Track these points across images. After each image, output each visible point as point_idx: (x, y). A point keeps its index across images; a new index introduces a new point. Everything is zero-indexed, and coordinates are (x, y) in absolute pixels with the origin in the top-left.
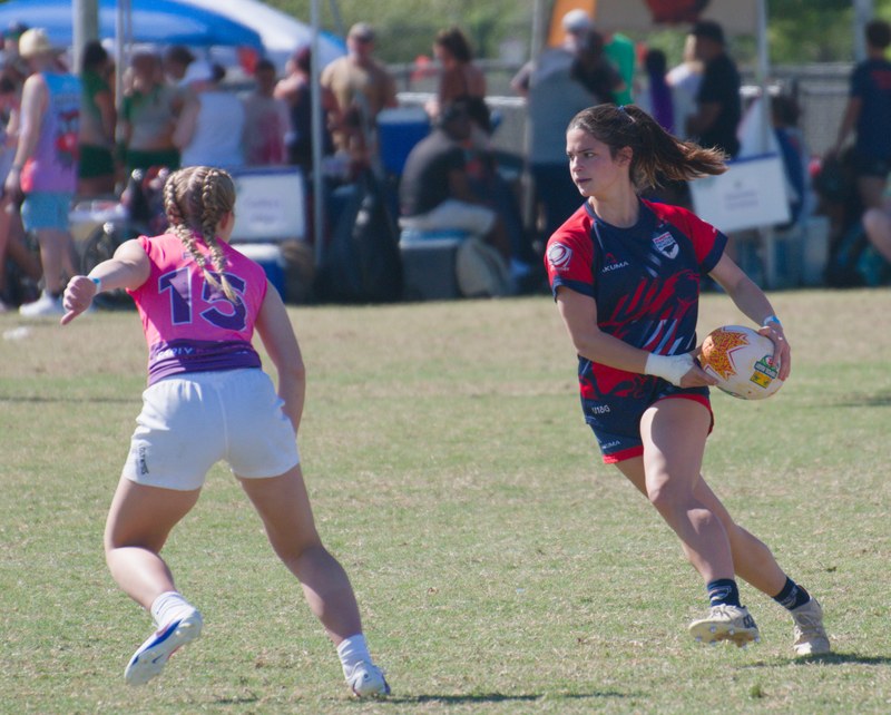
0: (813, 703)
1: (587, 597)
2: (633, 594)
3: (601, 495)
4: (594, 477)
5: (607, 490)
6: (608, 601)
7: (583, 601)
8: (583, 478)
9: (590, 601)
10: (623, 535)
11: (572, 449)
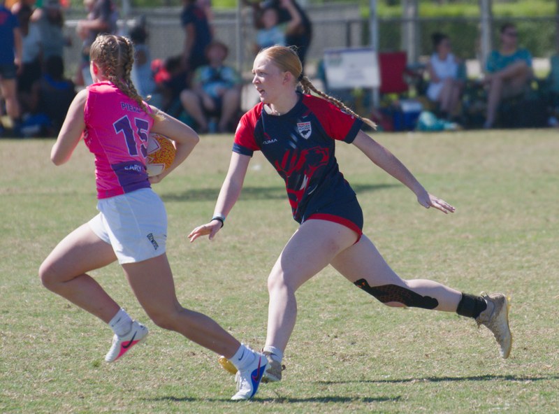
0: (127, 369)
1: (6, 309)
2: (32, 308)
3: (20, 252)
4: (17, 242)
5: (24, 249)
6: (18, 312)
7: (4, 312)
8: (11, 242)
9: (7, 312)
10: (30, 274)
11: (6, 226)
